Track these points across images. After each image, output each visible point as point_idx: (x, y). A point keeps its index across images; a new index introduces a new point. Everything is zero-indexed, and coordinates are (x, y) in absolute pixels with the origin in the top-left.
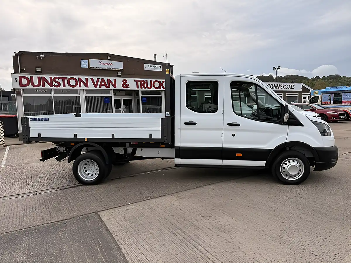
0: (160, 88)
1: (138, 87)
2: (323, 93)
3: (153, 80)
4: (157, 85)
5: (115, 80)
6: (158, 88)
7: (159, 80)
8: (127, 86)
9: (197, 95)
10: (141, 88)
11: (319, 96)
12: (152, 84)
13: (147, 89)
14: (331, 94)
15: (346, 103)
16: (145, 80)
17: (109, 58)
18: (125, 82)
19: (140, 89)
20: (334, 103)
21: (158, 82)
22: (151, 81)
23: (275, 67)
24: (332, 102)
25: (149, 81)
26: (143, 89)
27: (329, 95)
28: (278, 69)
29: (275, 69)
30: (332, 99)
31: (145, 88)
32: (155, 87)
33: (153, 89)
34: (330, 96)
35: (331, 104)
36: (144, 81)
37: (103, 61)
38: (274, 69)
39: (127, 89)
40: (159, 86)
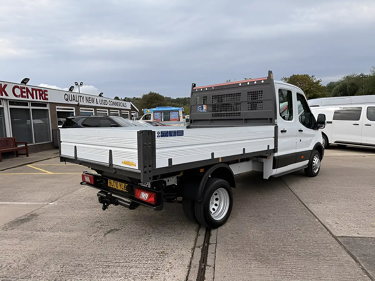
2: (155, 112)
9: (48, 108)
11: (151, 114)
14: (161, 112)
15: (173, 120)
20: (164, 121)
23: (77, 83)
24: (163, 120)
27: (160, 113)
28: (81, 84)
29: (78, 84)
30: (163, 117)
34: (160, 115)
35: (161, 121)
38: (76, 85)
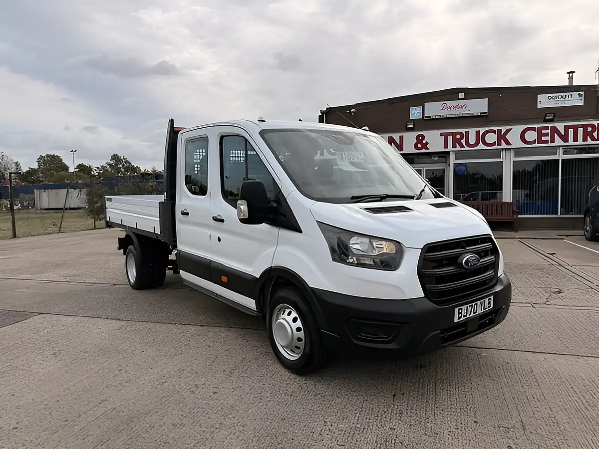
0: (500, 144)
1: (446, 146)
3: (482, 130)
4: (491, 138)
5: (401, 138)
6: (493, 144)
7: (495, 129)
8: (425, 146)
10: (454, 146)
12: (481, 138)
13: (467, 148)
16: (463, 131)
17: (461, 95)
18: (420, 139)
19: (450, 148)
21: (494, 132)
22: (478, 133)
25: (472, 132)
26: (458, 148)
31: (462, 146)
32: (485, 143)
33: (481, 146)
36: (461, 134)
37: (450, 103)
39: (424, 151)
40: (496, 140)
